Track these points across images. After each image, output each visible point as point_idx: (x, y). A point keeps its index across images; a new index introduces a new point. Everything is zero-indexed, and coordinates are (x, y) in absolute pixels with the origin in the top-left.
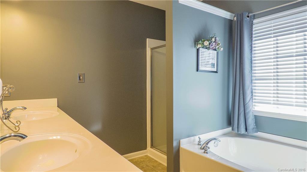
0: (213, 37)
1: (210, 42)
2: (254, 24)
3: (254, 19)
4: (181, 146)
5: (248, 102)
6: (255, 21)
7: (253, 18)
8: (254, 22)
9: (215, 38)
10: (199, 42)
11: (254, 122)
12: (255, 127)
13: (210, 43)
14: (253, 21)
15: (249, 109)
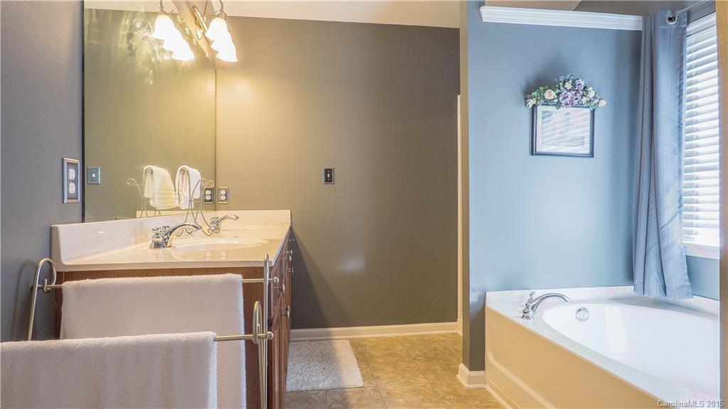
0: (568, 80)
1: (558, 91)
2: (688, 36)
3: (689, 22)
4: (488, 305)
5: (667, 223)
6: (690, 28)
7: (686, 20)
8: (688, 30)
9: (574, 82)
10: (533, 94)
11: (686, 271)
12: (688, 284)
13: (558, 94)
14: (685, 28)
15: (670, 241)
